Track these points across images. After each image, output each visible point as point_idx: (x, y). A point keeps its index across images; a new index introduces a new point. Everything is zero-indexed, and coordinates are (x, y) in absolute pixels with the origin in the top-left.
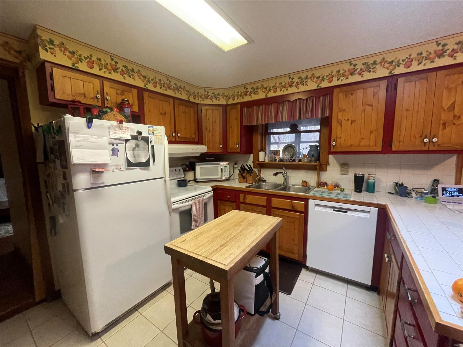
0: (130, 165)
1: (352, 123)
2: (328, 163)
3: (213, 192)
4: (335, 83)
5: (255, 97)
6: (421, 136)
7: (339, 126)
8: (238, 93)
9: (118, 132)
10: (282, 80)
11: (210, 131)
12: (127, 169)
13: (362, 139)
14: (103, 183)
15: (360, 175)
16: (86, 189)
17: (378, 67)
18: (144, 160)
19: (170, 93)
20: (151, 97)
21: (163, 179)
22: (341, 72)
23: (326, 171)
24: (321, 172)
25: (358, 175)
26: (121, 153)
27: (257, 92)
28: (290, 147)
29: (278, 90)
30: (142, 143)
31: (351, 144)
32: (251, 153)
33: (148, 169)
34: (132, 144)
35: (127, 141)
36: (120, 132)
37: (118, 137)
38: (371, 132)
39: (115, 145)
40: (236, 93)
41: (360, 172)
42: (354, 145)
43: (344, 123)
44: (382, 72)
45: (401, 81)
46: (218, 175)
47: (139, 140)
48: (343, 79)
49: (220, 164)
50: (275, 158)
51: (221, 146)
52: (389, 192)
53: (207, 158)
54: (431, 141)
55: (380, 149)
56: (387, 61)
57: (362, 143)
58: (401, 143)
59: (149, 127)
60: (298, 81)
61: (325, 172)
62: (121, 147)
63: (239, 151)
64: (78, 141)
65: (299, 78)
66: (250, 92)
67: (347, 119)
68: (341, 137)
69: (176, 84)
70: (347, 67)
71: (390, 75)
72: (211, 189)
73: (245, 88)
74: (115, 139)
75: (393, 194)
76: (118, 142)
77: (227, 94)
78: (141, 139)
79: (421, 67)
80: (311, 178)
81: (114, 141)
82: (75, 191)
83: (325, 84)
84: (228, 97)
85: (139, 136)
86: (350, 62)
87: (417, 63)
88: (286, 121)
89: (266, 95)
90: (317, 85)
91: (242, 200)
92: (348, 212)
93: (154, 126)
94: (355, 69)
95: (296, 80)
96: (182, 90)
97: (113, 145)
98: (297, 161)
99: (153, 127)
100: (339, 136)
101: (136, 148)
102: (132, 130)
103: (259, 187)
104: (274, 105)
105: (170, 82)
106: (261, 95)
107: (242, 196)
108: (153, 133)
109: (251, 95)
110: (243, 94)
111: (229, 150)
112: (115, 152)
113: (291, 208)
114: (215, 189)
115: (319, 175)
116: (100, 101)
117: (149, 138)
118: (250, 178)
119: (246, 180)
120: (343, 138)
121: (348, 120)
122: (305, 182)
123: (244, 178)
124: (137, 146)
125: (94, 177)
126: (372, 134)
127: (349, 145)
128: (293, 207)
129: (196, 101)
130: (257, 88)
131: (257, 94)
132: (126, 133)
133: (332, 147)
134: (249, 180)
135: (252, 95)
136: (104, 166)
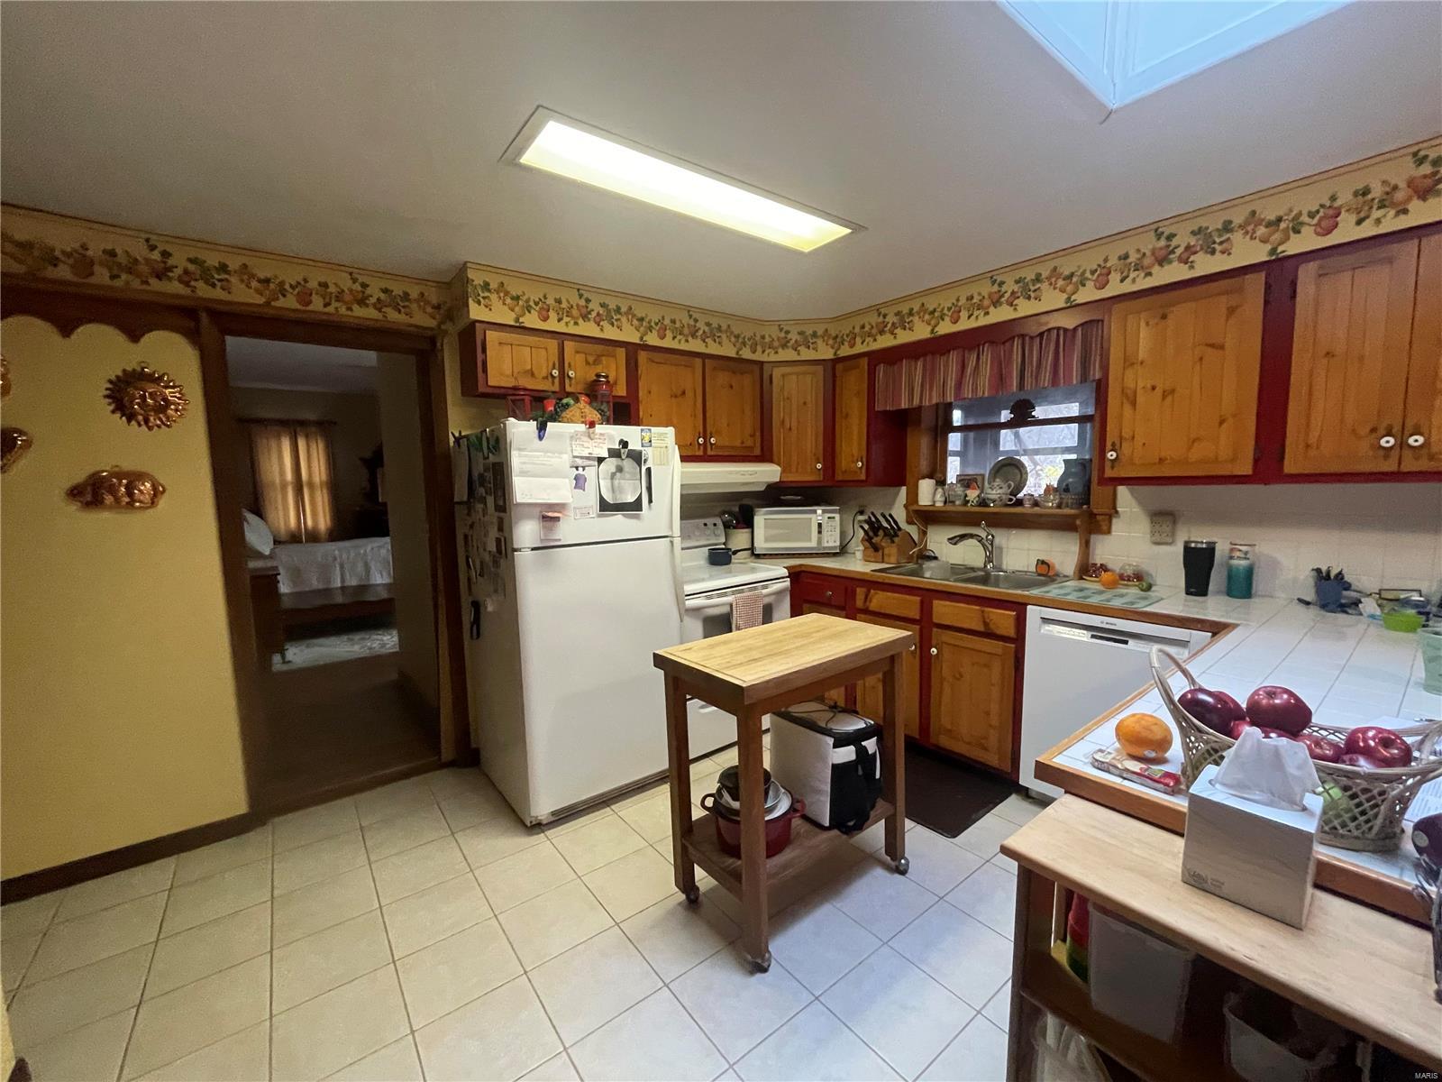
0: (605, 506)
1: (1164, 397)
2: (1113, 512)
3: (789, 579)
4: (1114, 288)
5: (904, 337)
6: (1374, 430)
7: (1127, 410)
8: (863, 327)
9: (586, 445)
10: (973, 290)
11: (790, 429)
12: (599, 516)
13: (1194, 441)
14: (560, 540)
15: (1199, 546)
16: (533, 549)
17: (1237, 237)
18: (631, 499)
19: (695, 345)
20: (653, 362)
21: (668, 539)
22: (1133, 258)
23: (1109, 532)
24: (1094, 538)
25: (1193, 545)
26: (591, 485)
27: (908, 323)
28: (1010, 465)
29: (964, 314)
30: (628, 464)
31: (1163, 454)
32: (902, 483)
33: (637, 517)
34: (610, 465)
35: (600, 460)
36: (590, 444)
37: (585, 454)
38: (1221, 423)
39: (581, 469)
40: (857, 330)
41: (1201, 537)
42: (1171, 458)
43: (1140, 399)
44: (1248, 251)
45: (1307, 273)
46: (810, 540)
47: (623, 457)
48: (1138, 276)
49: (815, 512)
50: (966, 496)
51: (819, 466)
52: (1300, 600)
53: (782, 497)
54: (1402, 444)
55: (1246, 468)
56: (1263, 220)
57: (1195, 455)
58: (1312, 453)
59: (642, 430)
60: (1016, 288)
61: (1106, 537)
62: (590, 473)
63: (863, 477)
64: (524, 463)
65: (1017, 282)
66: (893, 324)
67: (1149, 386)
68: (1133, 437)
69: (708, 324)
70: (1149, 244)
71: (1274, 258)
72: (785, 572)
73: (879, 315)
74: (582, 458)
75: (1308, 603)
76: (587, 462)
77: (837, 332)
78: (627, 457)
79: (1368, 230)
80: (1063, 552)
81: (579, 462)
82: (516, 550)
83: (1087, 294)
84: (838, 340)
85: (622, 451)
86: (1156, 230)
87: (1353, 218)
88: (986, 395)
89: (933, 330)
90: (1065, 296)
91: (859, 603)
92: (1131, 642)
93: (652, 428)
94: (1171, 248)
95: (1010, 287)
96: (724, 336)
97: (577, 468)
98: (1027, 505)
99: (650, 430)
100: (1126, 433)
101: (618, 474)
102: (611, 438)
103: (917, 573)
104: (954, 357)
105: (696, 321)
106: (921, 332)
107: (860, 592)
108: (650, 441)
109: (896, 331)
110: (874, 331)
111: (839, 477)
112: (579, 482)
113: (981, 628)
114: (795, 575)
115: (1086, 546)
116: (557, 381)
117: (640, 453)
118: (892, 551)
119: (880, 553)
120: (1139, 440)
121: (1154, 388)
122: (1043, 562)
123: (876, 548)
124: (620, 469)
125: (544, 527)
126: (1225, 425)
127: (1158, 460)
128: (986, 624)
129: (758, 357)
130: (911, 313)
131: (910, 329)
132: (601, 445)
133: (1108, 465)
134: (889, 555)
135: (898, 331)
136: (561, 507)
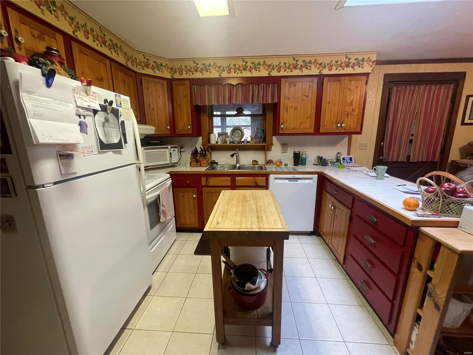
0: (104, 147)
1: (295, 110)
2: (272, 144)
3: (171, 178)
4: (282, 73)
5: (207, 75)
6: (336, 122)
7: (285, 111)
8: (186, 67)
9: (84, 98)
10: (236, 62)
11: (153, 109)
12: (100, 153)
13: (301, 123)
14: (76, 173)
15: (298, 152)
16: (55, 183)
21: (135, 165)
22: (287, 65)
23: (271, 150)
24: (267, 152)
25: (296, 152)
26: (90, 129)
27: (209, 69)
29: (232, 71)
30: (111, 117)
31: (294, 127)
32: (199, 134)
33: (120, 153)
35: (95, 112)
36: (86, 98)
37: (85, 105)
38: (307, 118)
39: (82, 117)
40: (184, 67)
41: (297, 150)
42: (296, 128)
43: (289, 110)
44: (315, 71)
45: (325, 80)
46: (166, 160)
48: (289, 71)
49: (167, 148)
50: (226, 140)
51: (169, 127)
52: (314, 164)
53: (151, 142)
54: (341, 126)
55: (312, 131)
56: (318, 63)
57: (302, 127)
58: (325, 127)
59: (116, 95)
61: (270, 152)
62: (89, 120)
63: (191, 132)
66: (201, 68)
67: (291, 106)
68: (287, 121)
69: (111, 40)
70: (291, 61)
71: (320, 74)
72: (169, 176)
73: (194, 63)
74: (83, 108)
75: (317, 165)
76: (86, 113)
77: (173, 67)
79: (337, 72)
80: (260, 157)
81: (81, 111)
83: (275, 73)
84: (172, 70)
85: (109, 107)
86: (294, 58)
87: (335, 68)
88: (240, 103)
89: (220, 75)
90: (268, 72)
91: (203, 183)
92: (299, 180)
93: (121, 95)
94: (297, 64)
95: (249, 64)
96: (119, 51)
97: (79, 116)
98: (245, 143)
99: (120, 96)
100: (285, 120)
101: (106, 123)
102: (100, 97)
103: (213, 169)
104: (227, 87)
105: (105, 35)
106: (214, 74)
107: (204, 179)
108: (121, 104)
110: (192, 70)
111: (178, 132)
112: (83, 127)
113: (254, 185)
114: (173, 176)
115: (265, 154)
118: (204, 161)
119: (199, 163)
120: (288, 123)
121: (292, 107)
122: (255, 161)
123: (197, 161)
124: (107, 120)
125: (64, 165)
126: (308, 119)
127: (293, 128)
128: (256, 183)
129: (134, 68)
130: (210, 65)
131: (210, 72)
132: (94, 101)
133: (280, 129)
134: (203, 164)
135: (204, 72)
136: (73, 146)
